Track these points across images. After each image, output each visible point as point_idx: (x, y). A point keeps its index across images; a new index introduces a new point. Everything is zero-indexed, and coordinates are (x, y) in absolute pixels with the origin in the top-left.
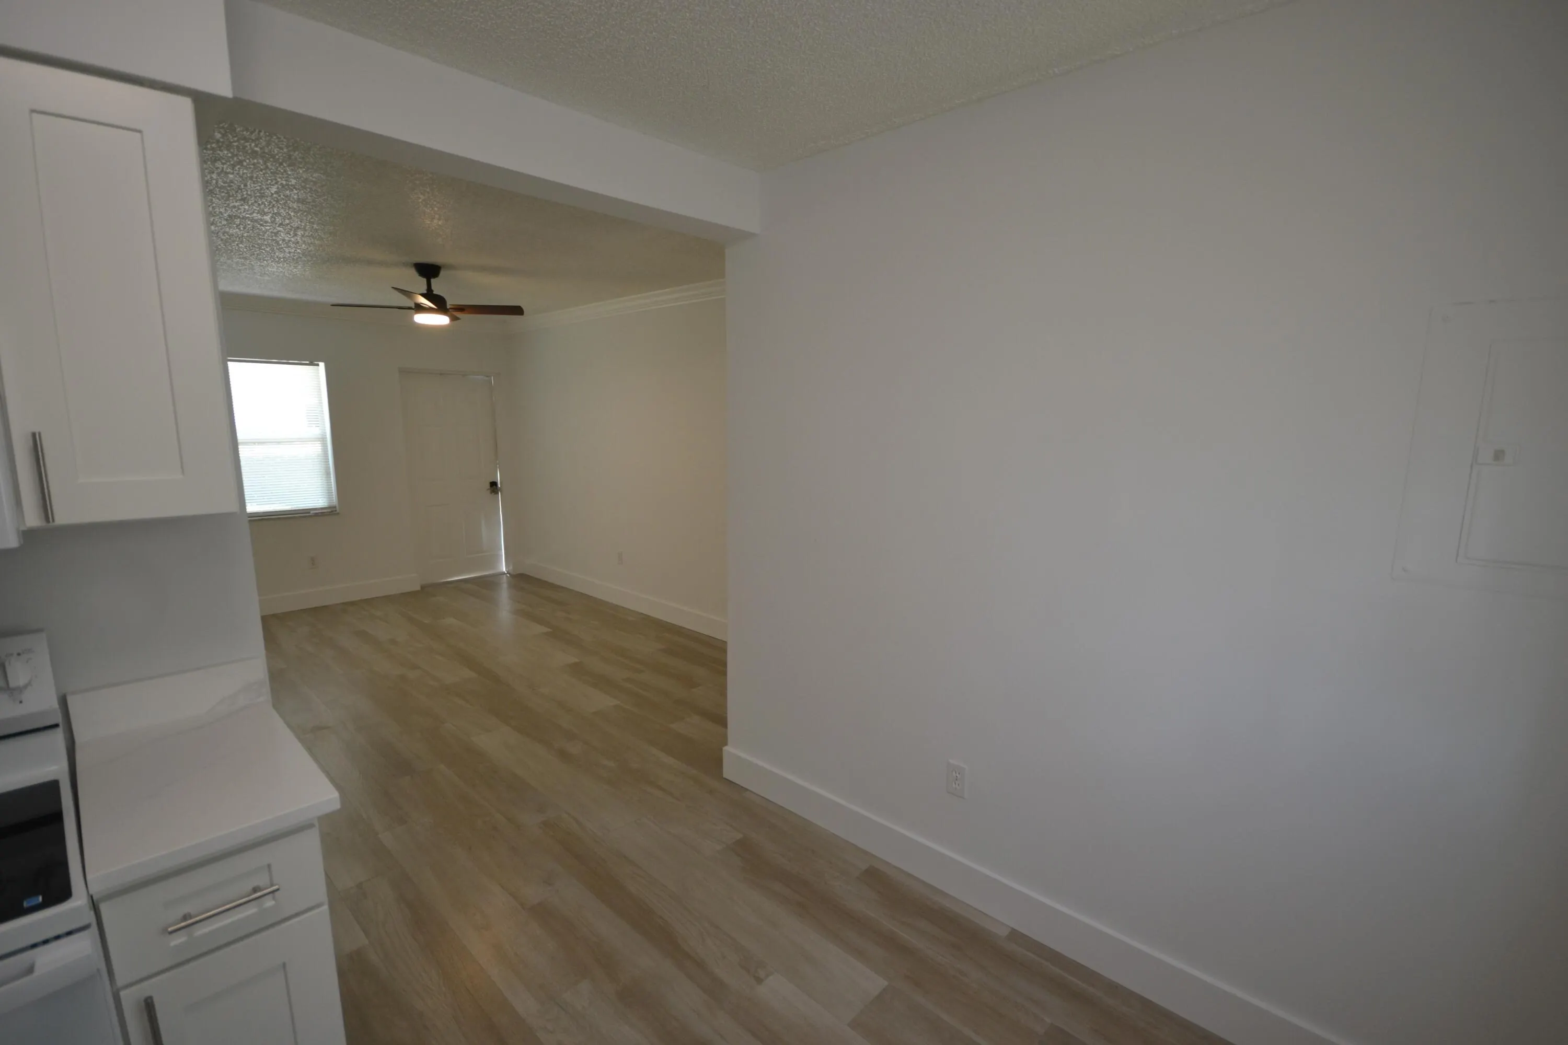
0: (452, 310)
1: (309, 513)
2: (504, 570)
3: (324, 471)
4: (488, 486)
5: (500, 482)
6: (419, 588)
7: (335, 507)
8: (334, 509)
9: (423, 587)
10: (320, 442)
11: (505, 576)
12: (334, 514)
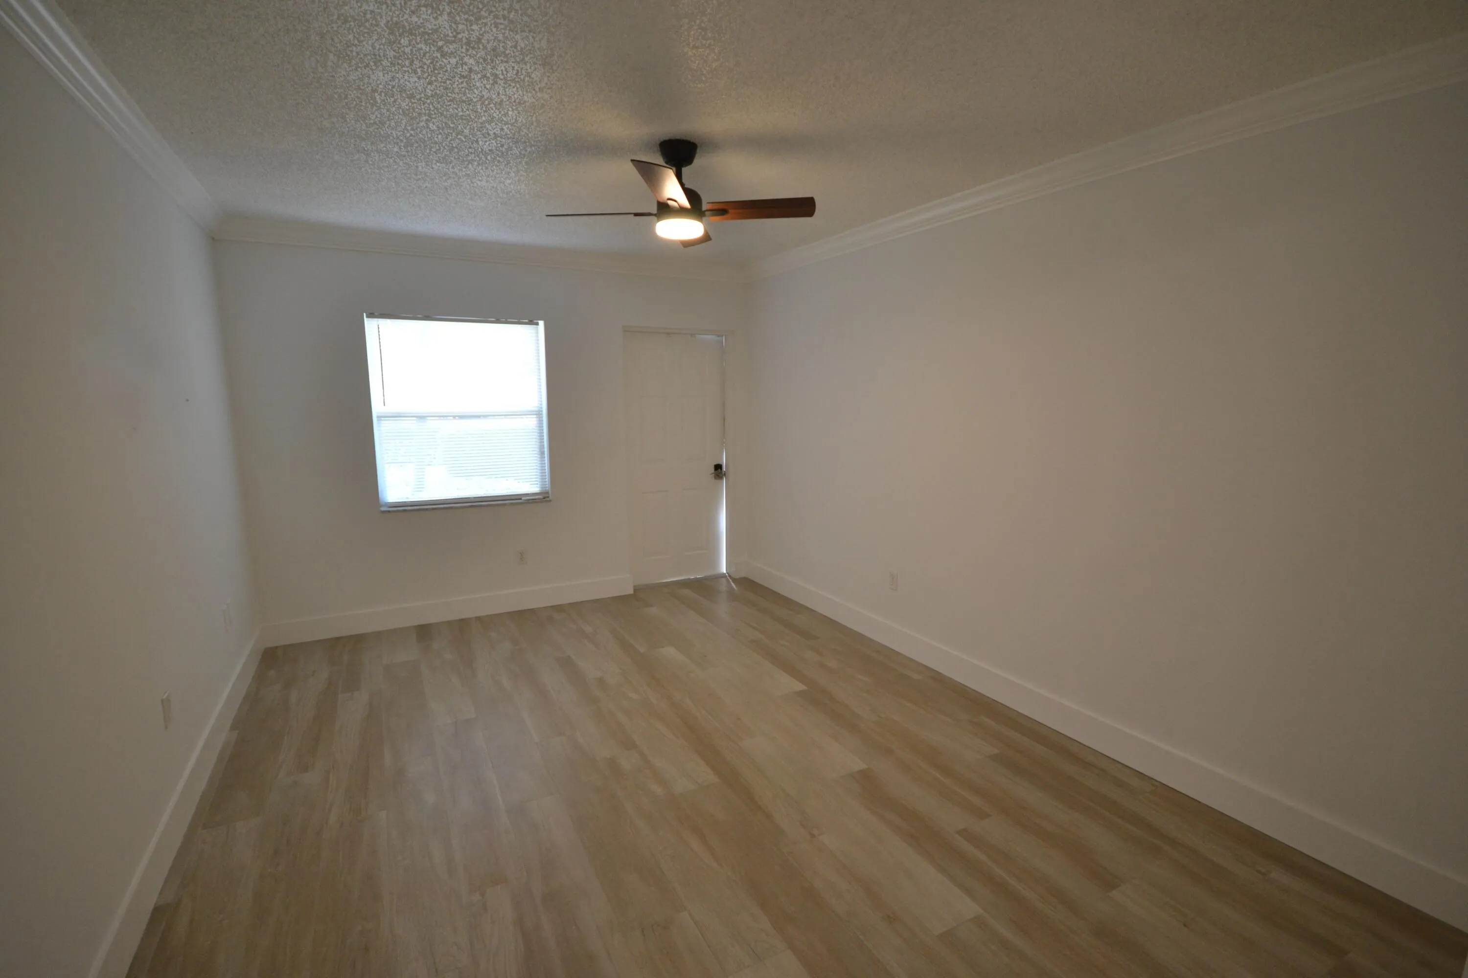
0: (711, 212)
1: (521, 499)
2: (725, 572)
3: (538, 450)
4: (713, 470)
5: (726, 463)
6: (631, 592)
7: (547, 493)
8: (547, 495)
9: (637, 589)
10: (535, 416)
11: (724, 580)
12: (547, 501)
